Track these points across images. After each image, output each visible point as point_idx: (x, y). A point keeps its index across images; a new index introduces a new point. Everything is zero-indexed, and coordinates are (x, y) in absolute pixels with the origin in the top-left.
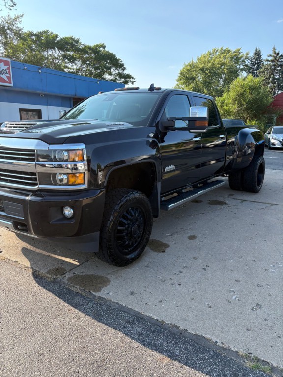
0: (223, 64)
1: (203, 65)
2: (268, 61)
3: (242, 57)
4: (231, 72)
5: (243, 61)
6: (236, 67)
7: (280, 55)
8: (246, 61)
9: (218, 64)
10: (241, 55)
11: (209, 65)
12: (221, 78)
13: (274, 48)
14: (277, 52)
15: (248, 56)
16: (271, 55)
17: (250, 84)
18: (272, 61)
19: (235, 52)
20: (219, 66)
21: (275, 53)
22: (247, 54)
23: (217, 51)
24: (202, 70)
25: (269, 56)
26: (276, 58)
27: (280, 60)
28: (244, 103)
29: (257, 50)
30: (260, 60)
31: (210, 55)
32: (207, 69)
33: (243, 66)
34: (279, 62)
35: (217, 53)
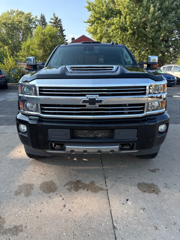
0: (21, 22)
1: (5, 21)
2: (51, 23)
3: (33, 19)
4: (27, 28)
5: (34, 22)
6: (30, 25)
7: (58, 19)
8: (36, 22)
9: (17, 21)
10: (32, 17)
11: (10, 22)
12: (20, 32)
13: (54, 14)
14: (56, 17)
15: (37, 19)
16: (53, 19)
17: (49, 33)
18: (54, 23)
19: (28, 14)
20: (18, 23)
21: (55, 17)
22: (36, 17)
23: (14, 12)
24: (5, 24)
25: (51, 19)
26: (56, 21)
27: (59, 23)
28: (48, 49)
29: (42, 15)
30: (45, 23)
31: (9, 14)
32: (9, 24)
33: (35, 25)
34: (59, 24)
35: (15, 14)
